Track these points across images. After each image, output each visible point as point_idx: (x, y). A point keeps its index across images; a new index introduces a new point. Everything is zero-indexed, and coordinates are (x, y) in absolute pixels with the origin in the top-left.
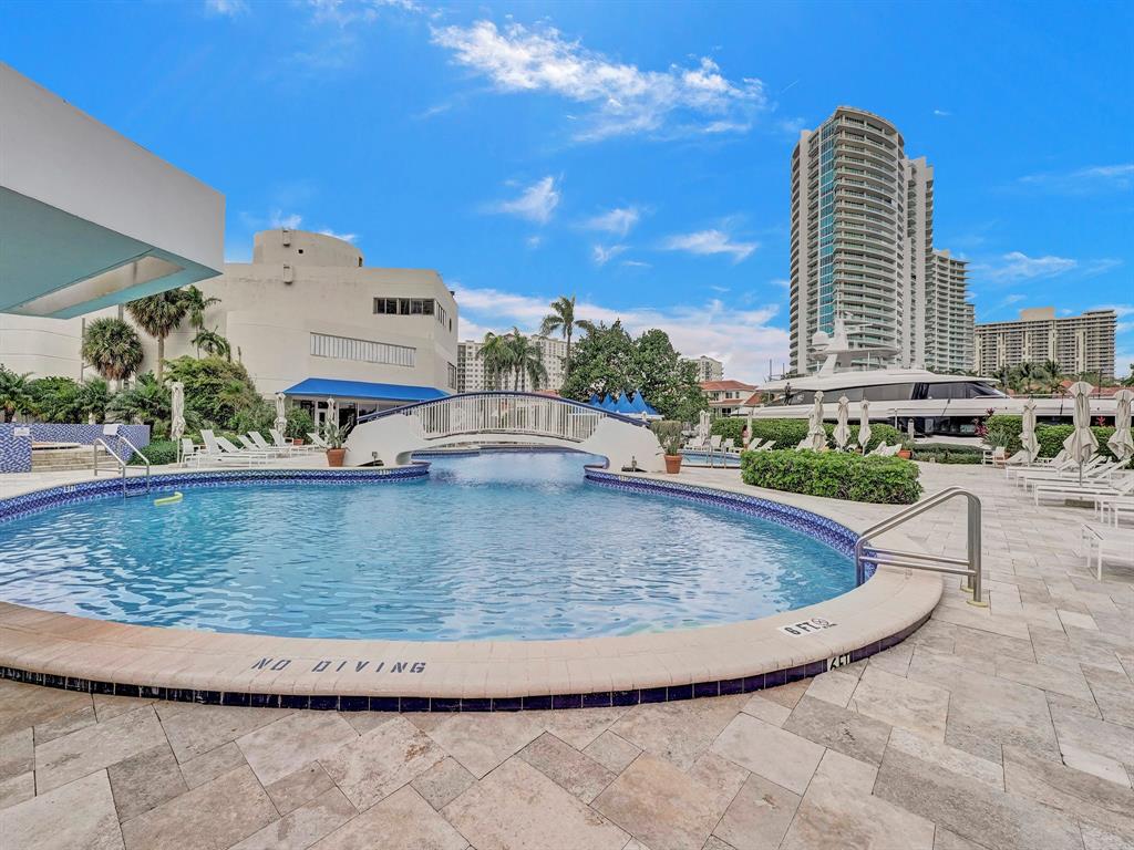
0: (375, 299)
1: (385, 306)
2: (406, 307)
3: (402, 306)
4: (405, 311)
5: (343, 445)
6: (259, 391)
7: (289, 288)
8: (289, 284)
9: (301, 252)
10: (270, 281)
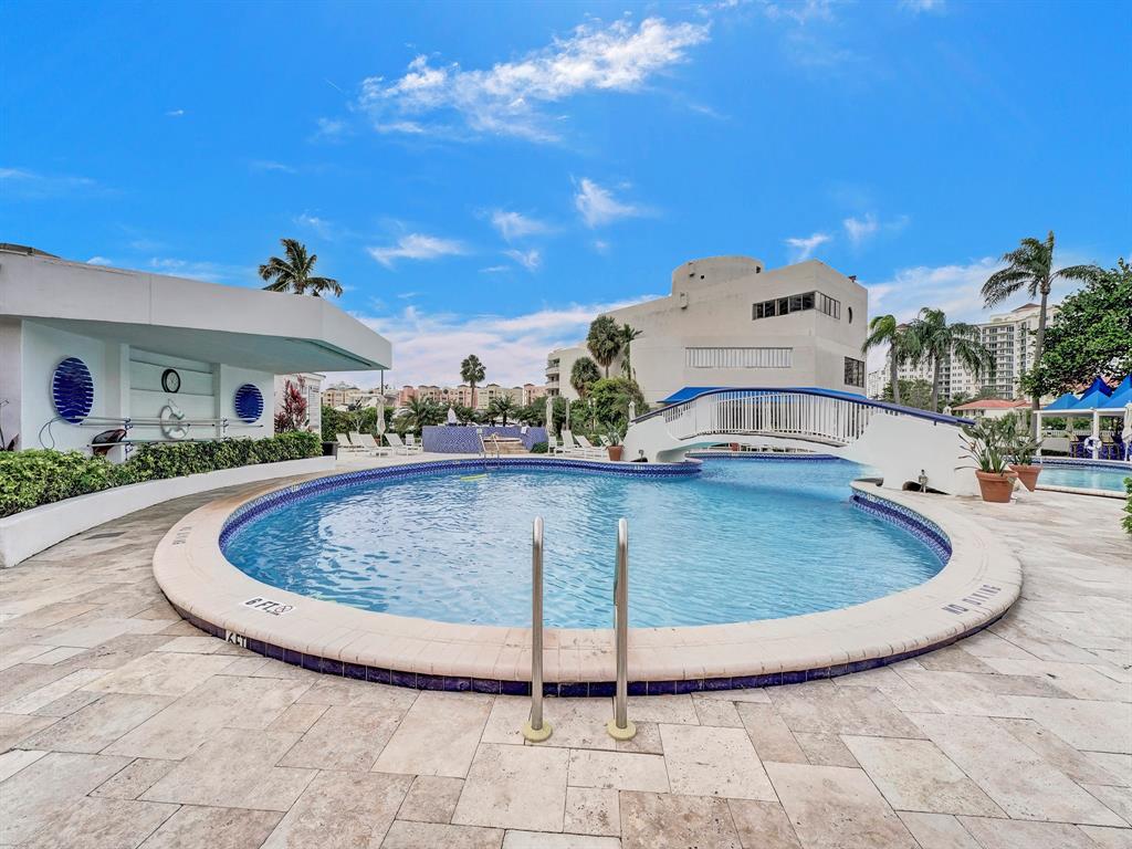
0: (755, 305)
1: (765, 310)
2: (784, 307)
3: (781, 307)
4: (784, 311)
5: (620, 443)
6: (646, 401)
7: (686, 311)
8: (684, 308)
9: (703, 277)
10: (672, 310)
